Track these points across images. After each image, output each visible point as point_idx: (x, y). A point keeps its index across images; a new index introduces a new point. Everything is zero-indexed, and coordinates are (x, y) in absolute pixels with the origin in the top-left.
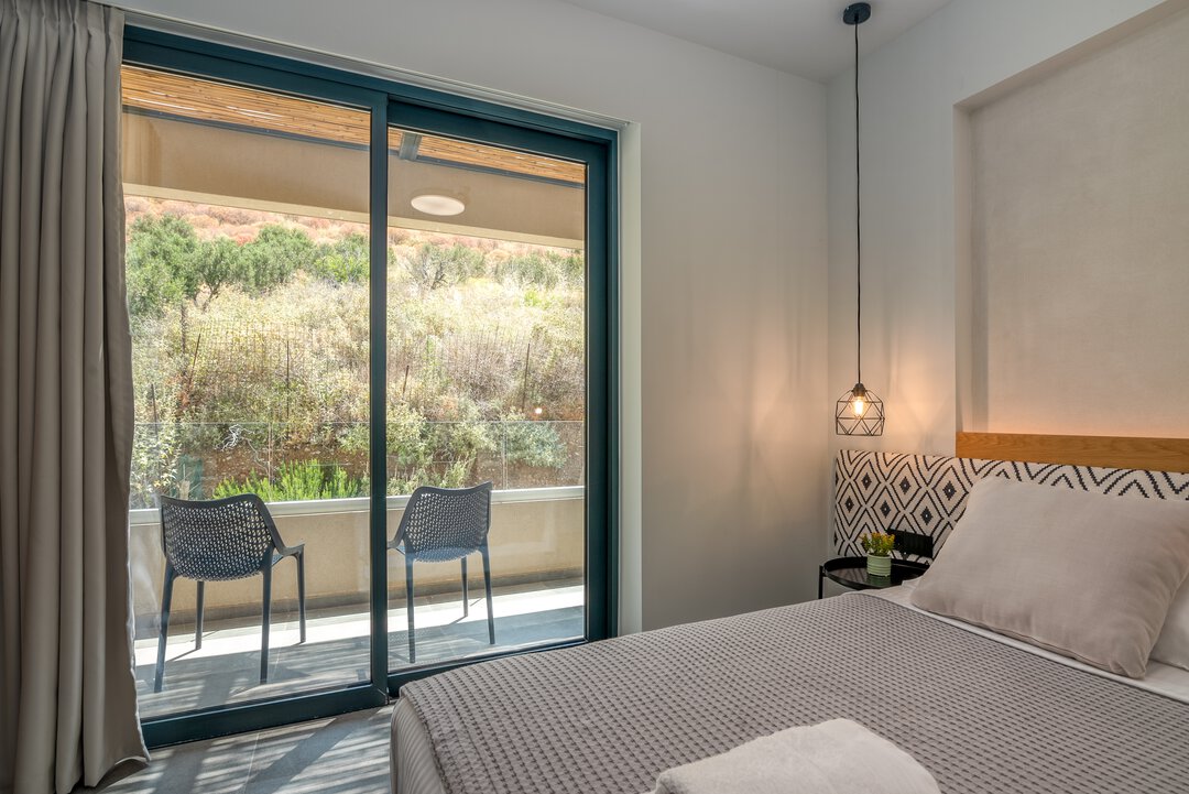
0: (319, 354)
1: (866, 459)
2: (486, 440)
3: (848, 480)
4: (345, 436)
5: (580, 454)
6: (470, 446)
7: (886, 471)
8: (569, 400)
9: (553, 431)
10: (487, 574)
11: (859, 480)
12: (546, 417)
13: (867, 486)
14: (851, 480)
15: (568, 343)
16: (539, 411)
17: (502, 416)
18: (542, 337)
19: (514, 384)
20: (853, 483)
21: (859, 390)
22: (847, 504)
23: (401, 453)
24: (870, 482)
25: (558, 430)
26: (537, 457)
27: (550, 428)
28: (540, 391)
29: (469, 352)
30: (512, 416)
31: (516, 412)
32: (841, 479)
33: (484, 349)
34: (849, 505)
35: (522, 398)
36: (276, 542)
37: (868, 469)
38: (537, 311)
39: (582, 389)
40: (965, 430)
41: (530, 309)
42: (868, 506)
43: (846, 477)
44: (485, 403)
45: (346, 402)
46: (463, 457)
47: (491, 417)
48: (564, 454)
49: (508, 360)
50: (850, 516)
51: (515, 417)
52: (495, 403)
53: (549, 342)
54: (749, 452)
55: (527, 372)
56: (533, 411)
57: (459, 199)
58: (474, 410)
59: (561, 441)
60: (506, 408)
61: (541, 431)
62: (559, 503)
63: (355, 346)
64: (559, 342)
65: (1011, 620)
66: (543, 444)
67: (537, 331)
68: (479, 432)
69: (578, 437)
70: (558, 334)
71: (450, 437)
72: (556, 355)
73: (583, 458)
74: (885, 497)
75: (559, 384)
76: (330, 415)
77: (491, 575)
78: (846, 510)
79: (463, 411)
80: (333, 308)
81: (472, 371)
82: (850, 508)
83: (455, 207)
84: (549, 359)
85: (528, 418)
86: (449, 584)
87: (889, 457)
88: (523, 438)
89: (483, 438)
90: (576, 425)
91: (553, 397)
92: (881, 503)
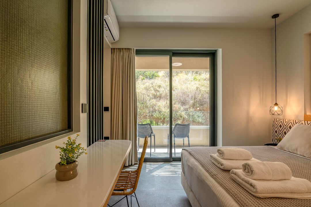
0: (149, 96)
1: (281, 121)
2: (185, 115)
3: (276, 126)
4: (154, 114)
5: (208, 120)
6: (181, 117)
7: (285, 124)
8: (205, 106)
9: (201, 114)
10: (189, 144)
11: (279, 126)
12: (200, 110)
13: (280, 127)
14: (277, 126)
15: (205, 91)
16: (198, 109)
17: (189, 110)
18: (199, 89)
19: (192, 102)
20: (277, 127)
21: (276, 104)
22: (275, 132)
23: (166, 118)
24: (281, 126)
25: (203, 113)
26: (197, 120)
27: (201, 112)
28: (197, 104)
29: (181, 94)
30: (191, 110)
31: (192, 109)
32: (274, 126)
33: (184, 93)
34: (276, 132)
35: (194, 105)
36: (152, 133)
37: (281, 123)
38: (197, 82)
39: (209, 103)
40: (307, 114)
41: (195, 82)
42: (281, 132)
43: (275, 125)
44: (185, 107)
45: (154, 106)
46: (180, 119)
47: (186, 110)
48: (204, 119)
49: (190, 96)
50: (276, 135)
51: (192, 110)
52: (187, 107)
53: (200, 91)
54: (249, 119)
55: (195, 99)
56: (197, 108)
57: (181, 63)
58: (182, 108)
59: (203, 116)
60: (190, 108)
61: (198, 114)
62: (203, 130)
63: (155, 94)
64: (203, 91)
65: (294, 150)
66: (199, 117)
67: (197, 88)
68: (183, 113)
69: (208, 115)
70: (203, 89)
71: (176, 114)
72: (202, 94)
73: (209, 121)
74: (285, 130)
75: (203, 101)
76: (151, 109)
77: (190, 144)
78: (275, 133)
79: (180, 108)
80: (151, 85)
81: (181, 99)
82: (276, 133)
83: (180, 64)
84: (200, 95)
85: (195, 110)
86: (180, 145)
87: (286, 120)
88: (194, 115)
89: (184, 115)
90: (207, 112)
91: (201, 105)
92: (284, 131)
